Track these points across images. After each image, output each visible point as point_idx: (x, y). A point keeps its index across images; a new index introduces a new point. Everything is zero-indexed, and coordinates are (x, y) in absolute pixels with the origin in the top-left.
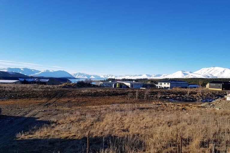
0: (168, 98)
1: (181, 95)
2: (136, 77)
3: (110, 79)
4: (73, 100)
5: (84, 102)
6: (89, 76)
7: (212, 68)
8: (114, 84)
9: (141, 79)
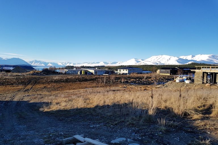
0: (130, 82)
1: (139, 79)
2: (94, 64)
3: (68, 66)
4: (49, 87)
5: (60, 87)
6: (46, 64)
7: (161, 56)
8: (79, 71)
9: (99, 66)
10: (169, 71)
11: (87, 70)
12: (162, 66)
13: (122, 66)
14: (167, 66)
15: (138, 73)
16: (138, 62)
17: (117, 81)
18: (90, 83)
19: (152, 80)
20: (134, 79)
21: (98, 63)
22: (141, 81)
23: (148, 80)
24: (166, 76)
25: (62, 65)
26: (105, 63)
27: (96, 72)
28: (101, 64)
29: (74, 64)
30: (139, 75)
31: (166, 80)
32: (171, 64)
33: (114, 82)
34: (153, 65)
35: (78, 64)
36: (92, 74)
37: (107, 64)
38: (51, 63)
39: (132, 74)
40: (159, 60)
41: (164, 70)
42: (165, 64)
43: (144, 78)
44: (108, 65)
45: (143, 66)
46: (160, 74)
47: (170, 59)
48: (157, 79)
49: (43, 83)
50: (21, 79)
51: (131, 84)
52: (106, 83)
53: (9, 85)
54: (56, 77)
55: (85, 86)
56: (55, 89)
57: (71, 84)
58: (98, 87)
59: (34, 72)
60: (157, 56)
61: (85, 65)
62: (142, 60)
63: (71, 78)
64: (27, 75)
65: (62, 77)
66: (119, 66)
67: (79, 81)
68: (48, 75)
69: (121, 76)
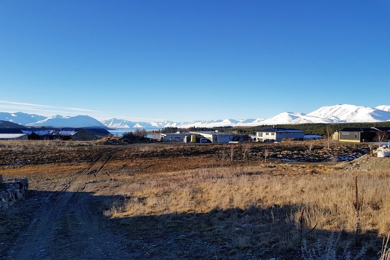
0: (281, 156)
2: (213, 123)
3: (168, 128)
4: (132, 165)
5: (150, 166)
6: (131, 124)
7: (338, 106)
8: (186, 137)
9: (221, 127)
10: (358, 134)
11: (200, 135)
12: (341, 124)
13: (263, 126)
14: (351, 124)
15: (296, 139)
16: (294, 118)
17: (256, 155)
18: (205, 158)
19: (325, 153)
20: (288, 150)
21: (220, 121)
22: (303, 155)
23: (316, 153)
24: (352, 144)
25: (157, 126)
26: (232, 121)
27: (215, 138)
28: (225, 123)
29: (178, 124)
30: (298, 143)
31: (353, 152)
32: (359, 122)
33: (250, 157)
34: (324, 124)
35: (185, 123)
36: (209, 141)
37: (236, 123)
38: (140, 123)
39: (285, 140)
40: (335, 114)
41: (348, 133)
42: (348, 122)
43: (309, 149)
44: (238, 125)
45: (305, 125)
46: (340, 140)
47: (356, 111)
48: (336, 151)
49: (122, 159)
50: (86, 151)
51: (282, 161)
52: (234, 157)
53: (65, 162)
54: (145, 148)
55: (195, 163)
56: (142, 170)
57: (169, 160)
58: (219, 166)
59: (109, 139)
60: (331, 107)
61: (197, 125)
62: (303, 114)
63: (171, 149)
64: (96, 144)
65: (156, 148)
66: (258, 126)
67: (186, 155)
68: (133, 143)
69: (264, 145)
